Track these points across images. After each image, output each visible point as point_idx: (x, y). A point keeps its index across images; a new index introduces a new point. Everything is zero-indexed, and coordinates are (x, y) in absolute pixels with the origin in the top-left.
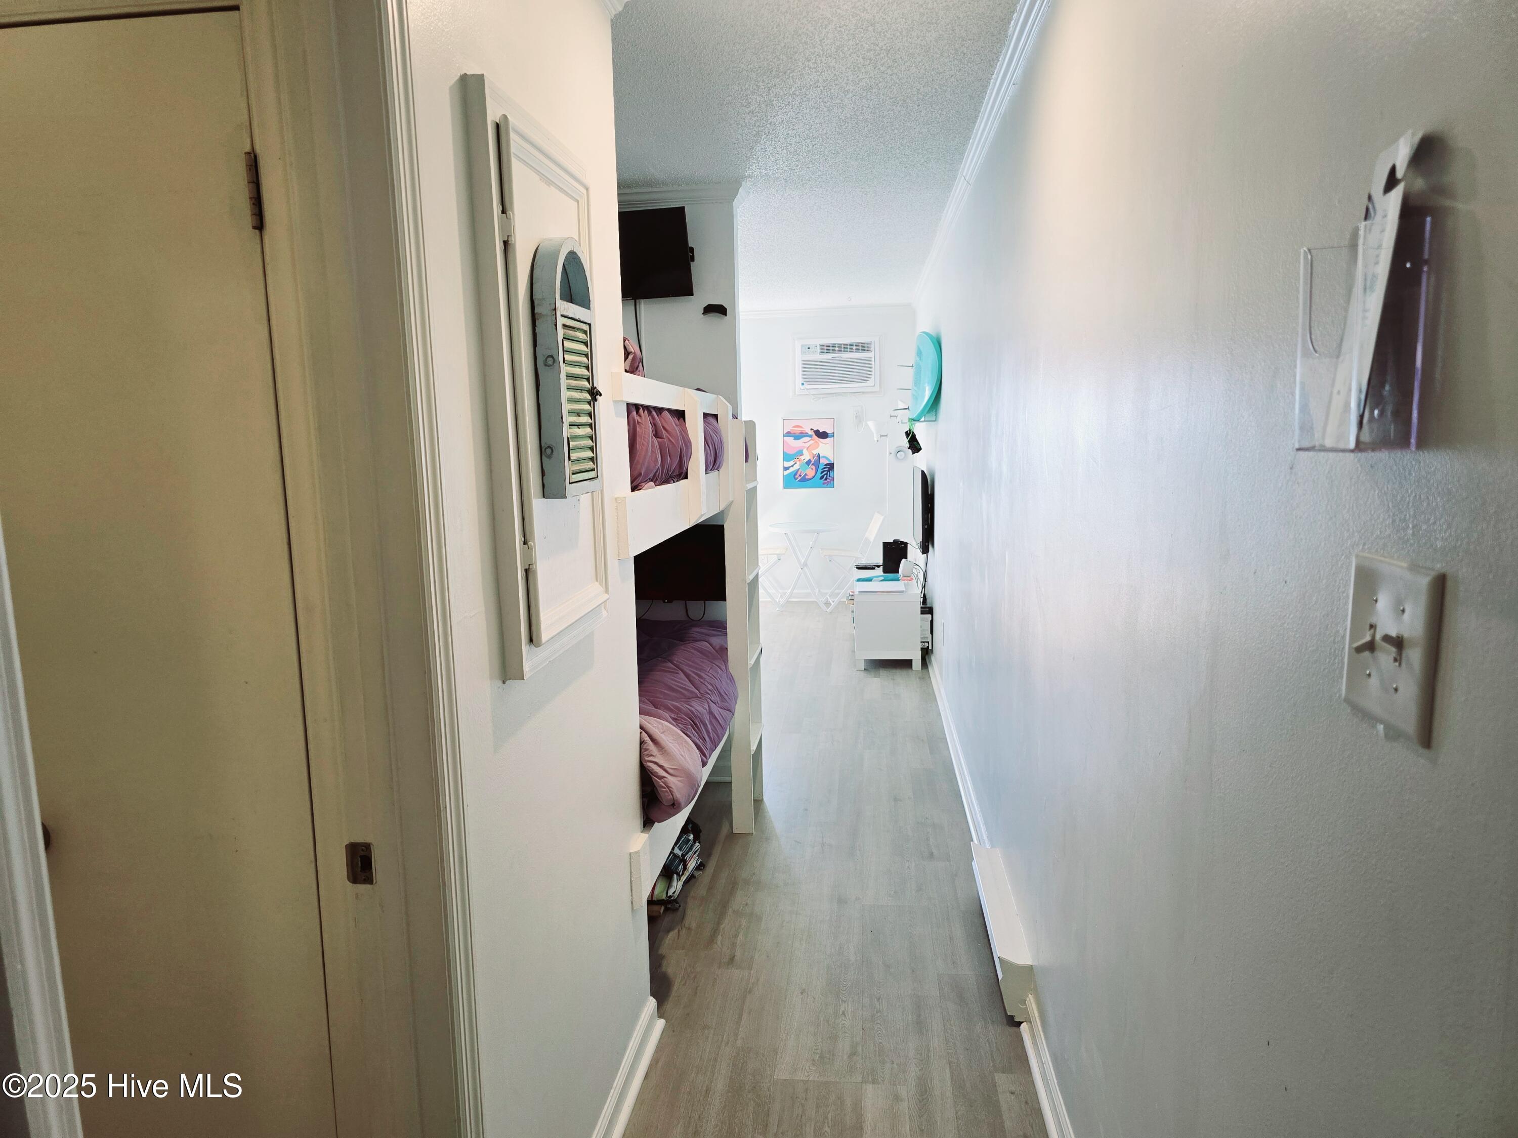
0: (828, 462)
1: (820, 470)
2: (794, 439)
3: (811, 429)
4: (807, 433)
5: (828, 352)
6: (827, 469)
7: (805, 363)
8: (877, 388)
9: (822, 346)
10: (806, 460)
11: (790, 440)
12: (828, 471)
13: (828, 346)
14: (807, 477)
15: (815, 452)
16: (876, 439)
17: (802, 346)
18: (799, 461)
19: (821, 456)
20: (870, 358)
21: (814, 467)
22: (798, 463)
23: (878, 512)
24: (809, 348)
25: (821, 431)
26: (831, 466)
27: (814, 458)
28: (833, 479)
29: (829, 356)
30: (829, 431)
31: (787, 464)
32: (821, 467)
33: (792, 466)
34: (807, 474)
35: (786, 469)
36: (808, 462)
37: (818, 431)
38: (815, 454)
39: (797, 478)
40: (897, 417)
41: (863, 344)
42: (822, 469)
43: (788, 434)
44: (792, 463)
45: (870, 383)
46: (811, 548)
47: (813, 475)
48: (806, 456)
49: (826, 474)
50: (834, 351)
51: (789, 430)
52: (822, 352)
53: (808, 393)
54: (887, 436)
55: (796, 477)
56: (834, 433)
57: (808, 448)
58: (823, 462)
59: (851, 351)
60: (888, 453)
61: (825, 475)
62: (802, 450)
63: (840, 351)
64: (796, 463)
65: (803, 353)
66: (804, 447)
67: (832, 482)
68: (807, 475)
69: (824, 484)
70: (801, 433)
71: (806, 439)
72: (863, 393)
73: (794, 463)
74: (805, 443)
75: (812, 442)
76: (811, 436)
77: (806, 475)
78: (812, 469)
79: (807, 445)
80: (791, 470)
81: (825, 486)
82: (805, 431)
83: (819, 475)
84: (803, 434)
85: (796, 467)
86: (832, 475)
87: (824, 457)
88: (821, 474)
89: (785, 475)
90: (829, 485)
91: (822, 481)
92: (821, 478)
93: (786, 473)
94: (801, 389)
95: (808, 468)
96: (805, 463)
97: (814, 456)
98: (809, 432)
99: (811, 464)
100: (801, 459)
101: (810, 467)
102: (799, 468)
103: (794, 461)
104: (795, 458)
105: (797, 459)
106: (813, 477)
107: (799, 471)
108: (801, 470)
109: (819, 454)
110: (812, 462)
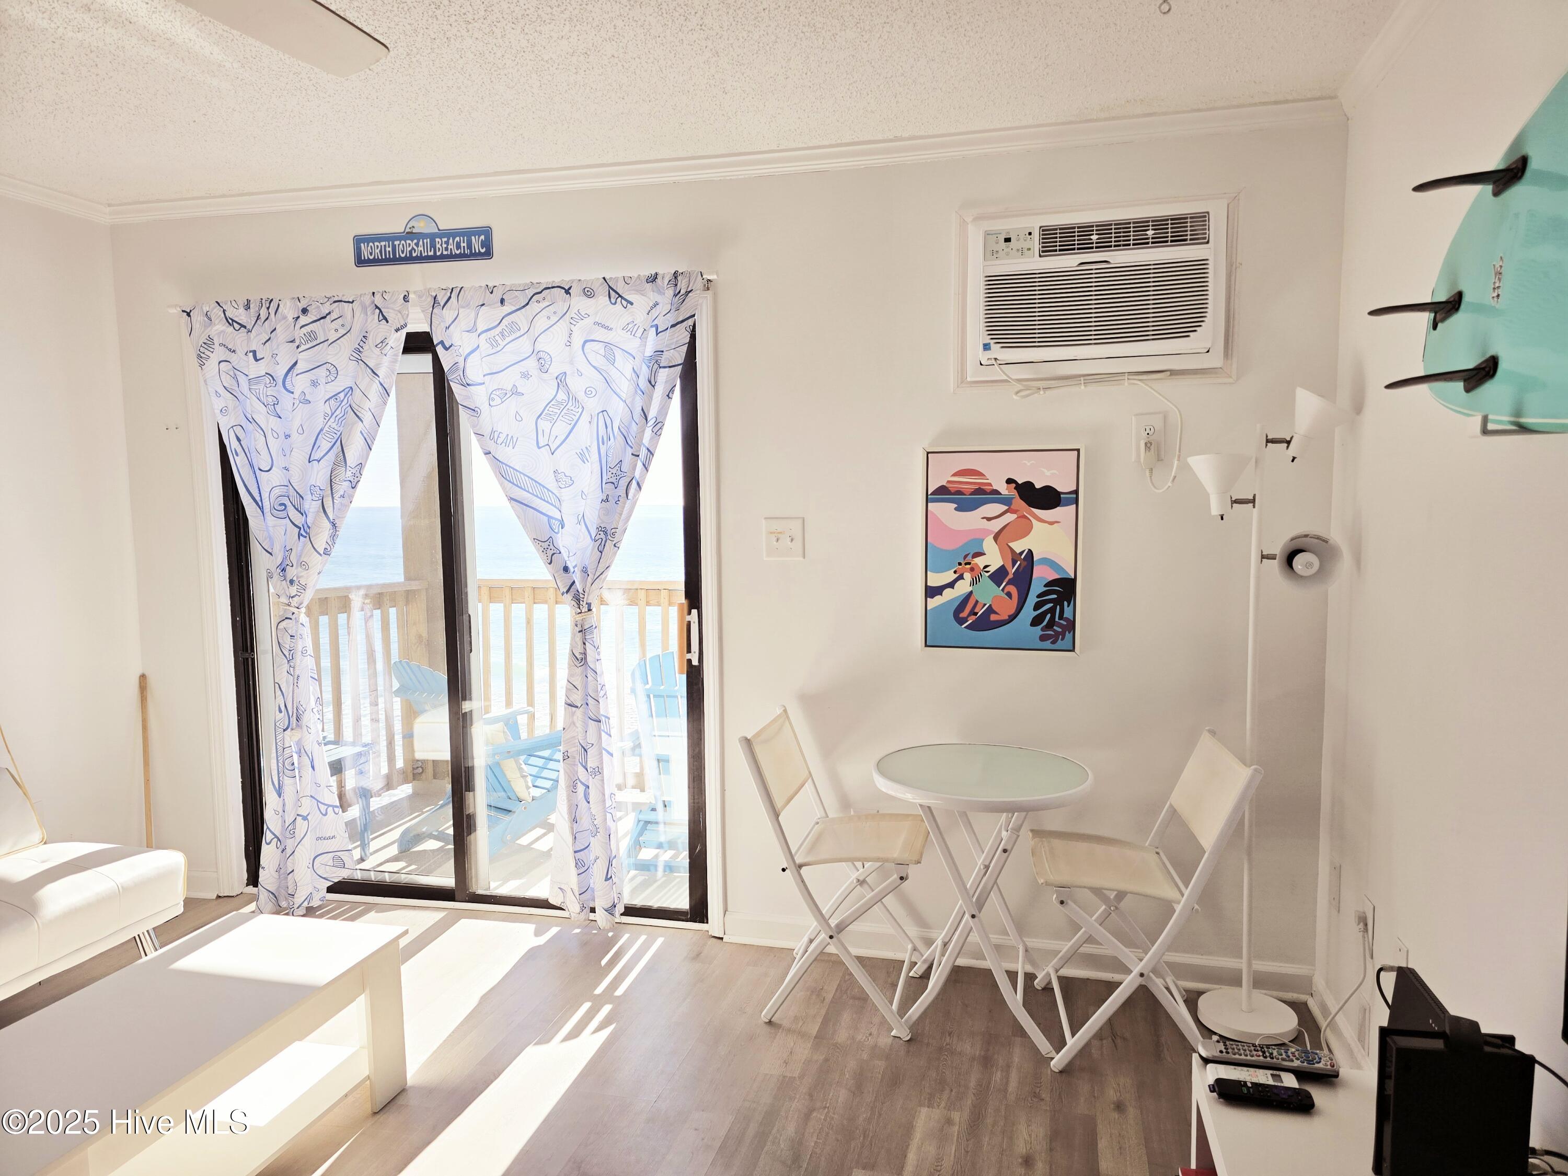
0: (1057, 576)
1: (1032, 599)
2: (956, 509)
3: (1010, 481)
4: (996, 492)
5: (1067, 249)
6: (1055, 596)
7: (996, 287)
8: (1215, 360)
9: (1047, 232)
10: (992, 569)
11: (945, 511)
12: (1058, 602)
13: (1068, 231)
14: (993, 617)
15: (1019, 546)
16: (1215, 511)
17: (987, 234)
18: (972, 570)
19: (1036, 558)
21: (1013, 589)
22: (967, 576)
23: (1213, 733)
24: (1008, 240)
25: (1038, 486)
26: (1065, 588)
27: (1014, 562)
28: (1071, 626)
29: (1069, 262)
30: (1063, 486)
31: (936, 580)
32: (1037, 588)
33: (951, 585)
34: (994, 607)
35: (931, 591)
36: (998, 576)
37: (1029, 485)
38: (1018, 552)
39: (967, 619)
40: (1289, 443)
41: (1178, 220)
42: (1038, 596)
43: (942, 493)
44: (950, 576)
45: (1198, 340)
46: (1005, 851)
47: (1012, 611)
48: (993, 559)
49: (1052, 611)
50: (1086, 247)
51: (944, 483)
52: (1046, 251)
54: (1253, 501)
55: (964, 615)
56: (1076, 492)
57: (996, 538)
58: (1042, 576)
59: (1142, 243)
60: (1254, 556)
61: (1045, 613)
62: (982, 540)
63: (1103, 246)
64: (961, 577)
65: (991, 254)
66: (987, 532)
67: (1068, 636)
68: (996, 613)
69: (1043, 638)
70: (979, 491)
71: (995, 509)
72: (1173, 373)
73: (956, 576)
74: (989, 519)
75: (1010, 517)
76: (1006, 501)
77: (990, 610)
78: (1009, 595)
79: (997, 525)
80: (948, 594)
81: (1047, 644)
82: (990, 484)
83: (1028, 612)
84: (984, 494)
85: (963, 587)
86: (1068, 613)
87: (1046, 561)
88: (1035, 609)
89: (928, 608)
90: (1060, 643)
91: (1038, 630)
92: (1035, 622)
93: (934, 602)
94: (981, 364)
95: (997, 591)
96: (989, 577)
97: (1015, 557)
98: (1004, 489)
99: (1006, 580)
100: (976, 564)
101: (1003, 590)
102: (971, 592)
103: (955, 572)
104: (960, 564)
105: (966, 564)
106: (1012, 618)
107: (971, 599)
108: (976, 596)
109: (1030, 551)
110: (1010, 576)
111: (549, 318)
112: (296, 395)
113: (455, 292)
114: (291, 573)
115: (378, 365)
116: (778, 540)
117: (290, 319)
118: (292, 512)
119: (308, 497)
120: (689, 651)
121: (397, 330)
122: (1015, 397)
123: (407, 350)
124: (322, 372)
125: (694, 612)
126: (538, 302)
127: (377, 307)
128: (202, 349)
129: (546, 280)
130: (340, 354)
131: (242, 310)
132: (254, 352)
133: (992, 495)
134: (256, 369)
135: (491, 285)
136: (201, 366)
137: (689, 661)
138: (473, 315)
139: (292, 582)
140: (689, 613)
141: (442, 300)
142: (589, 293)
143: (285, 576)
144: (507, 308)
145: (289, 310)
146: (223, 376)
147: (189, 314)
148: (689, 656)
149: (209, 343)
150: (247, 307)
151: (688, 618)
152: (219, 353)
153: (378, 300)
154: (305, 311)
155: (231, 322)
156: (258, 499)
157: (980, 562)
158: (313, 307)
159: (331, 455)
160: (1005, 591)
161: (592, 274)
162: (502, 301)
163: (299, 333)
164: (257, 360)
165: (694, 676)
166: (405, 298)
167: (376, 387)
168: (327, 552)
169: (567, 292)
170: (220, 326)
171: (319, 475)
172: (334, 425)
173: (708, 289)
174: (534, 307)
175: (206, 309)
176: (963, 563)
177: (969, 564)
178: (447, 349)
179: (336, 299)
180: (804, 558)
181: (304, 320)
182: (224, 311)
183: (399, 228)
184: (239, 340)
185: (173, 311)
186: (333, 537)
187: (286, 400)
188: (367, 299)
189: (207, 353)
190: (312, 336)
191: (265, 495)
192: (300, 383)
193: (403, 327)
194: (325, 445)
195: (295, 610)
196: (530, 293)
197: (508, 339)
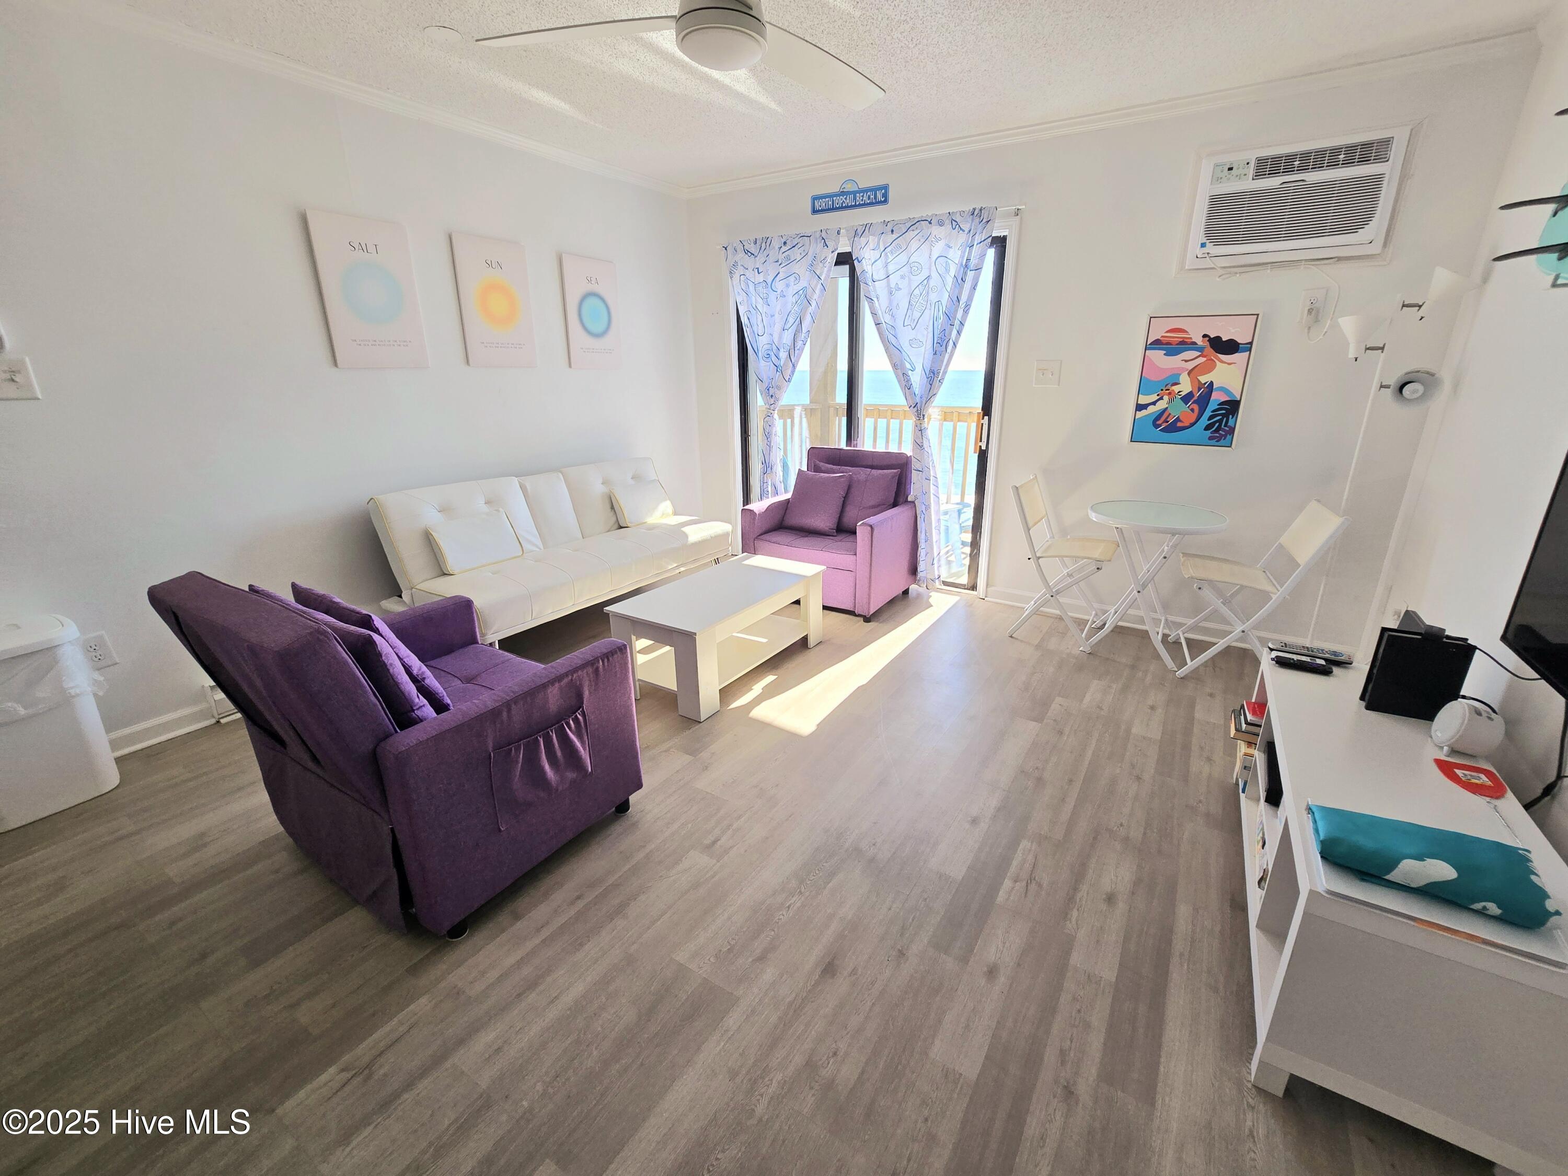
0: (1228, 399)
1: (1208, 413)
2: (1165, 354)
3: (1205, 336)
4: (1195, 343)
5: (1274, 172)
6: (1224, 412)
7: (1217, 203)
8: (1377, 247)
9: (1261, 162)
10: (1183, 394)
11: (1158, 356)
13: (1278, 159)
14: (1179, 424)
15: (1204, 379)
16: (1352, 355)
17: (1216, 166)
18: (1170, 394)
20: (1377, 180)
21: (1196, 407)
22: (1166, 398)
23: (1319, 500)
24: (1230, 169)
25: (1224, 339)
26: (1232, 407)
27: (1199, 389)
28: (1232, 430)
29: (1272, 184)
31: (1143, 400)
32: (1213, 405)
33: (1154, 403)
34: (1181, 418)
35: (1140, 407)
36: (1187, 398)
37: (1218, 338)
38: (1203, 382)
39: (1160, 425)
41: (1365, 147)
42: (1213, 411)
43: (1157, 344)
44: (1154, 397)
45: (1363, 235)
47: (1193, 420)
48: (1185, 386)
49: (1220, 421)
50: (1289, 170)
51: (1159, 338)
52: (1259, 176)
53: (1213, 266)
54: (1382, 348)
55: (1159, 422)
56: (1252, 342)
57: (1189, 374)
58: (1217, 398)
59: (1333, 164)
60: (1375, 386)
62: (1180, 375)
63: (1304, 168)
64: (1161, 398)
65: (1215, 180)
66: (1183, 370)
67: (1229, 437)
68: (1180, 421)
69: (1210, 438)
70: (1183, 343)
73: (1158, 397)
74: (1186, 361)
75: (1201, 360)
76: (1201, 349)
77: (1178, 420)
78: (1192, 410)
79: (1190, 365)
80: (1151, 409)
81: (1213, 442)
82: (1191, 338)
83: (1204, 421)
84: (1186, 344)
85: (1162, 405)
86: (1231, 423)
87: (1222, 389)
88: (1209, 419)
89: (1136, 418)
90: (1222, 442)
91: (1208, 433)
92: (1207, 428)
93: (1140, 414)
94: (1197, 257)
95: (1184, 408)
96: (1181, 398)
97: (1200, 386)
98: (1199, 341)
99: (1192, 401)
100: (1173, 390)
101: (1188, 407)
102: (1167, 408)
103: (1158, 395)
104: (1162, 390)
105: (1166, 390)
106: (1192, 425)
107: (1166, 412)
108: (1169, 410)
109: (1212, 382)
110: (1195, 398)
111: (919, 240)
112: (779, 292)
113: (867, 227)
114: (771, 392)
115: (821, 273)
116: (1043, 375)
117: (777, 248)
118: (774, 358)
119: (782, 350)
120: (981, 441)
121: (832, 252)
122: (1218, 279)
123: (837, 263)
124: (792, 279)
125: (986, 418)
126: (913, 230)
127: (823, 239)
128: (732, 269)
129: (917, 215)
130: (800, 268)
131: (752, 244)
132: (758, 269)
133: (1192, 345)
134: (760, 278)
135: (887, 221)
136: (731, 278)
137: (980, 447)
138: (876, 240)
139: (772, 396)
140: (983, 419)
141: (860, 232)
142: (941, 223)
143: (769, 393)
144: (895, 236)
145: (776, 244)
146: (742, 282)
147: (726, 249)
148: (980, 444)
149: (735, 265)
150: (755, 243)
151: (982, 421)
152: (740, 270)
153: (824, 235)
154: (785, 243)
155: (747, 252)
156: (757, 351)
157: (1176, 389)
158: (789, 240)
159: (794, 327)
160: (1191, 407)
161: (942, 210)
162: (892, 231)
163: (781, 257)
164: (759, 273)
165: (983, 457)
166: (838, 233)
167: (819, 286)
168: (789, 380)
169: (930, 223)
170: (741, 254)
171: (787, 337)
172: (796, 309)
173: (1018, 215)
174: (911, 234)
175: (735, 245)
176: (1164, 389)
177: (1168, 390)
178: (859, 262)
179: (802, 235)
180: (1059, 385)
181: (784, 249)
182: (744, 246)
183: (836, 189)
184: (749, 262)
185: (719, 247)
186: (793, 372)
187: (773, 296)
188: (818, 234)
189: (735, 270)
190: (788, 258)
191: (760, 349)
192: (779, 286)
193: (836, 250)
194: (791, 320)
195: (772, 412)
196: (908, 225)
197: (895, 255)
